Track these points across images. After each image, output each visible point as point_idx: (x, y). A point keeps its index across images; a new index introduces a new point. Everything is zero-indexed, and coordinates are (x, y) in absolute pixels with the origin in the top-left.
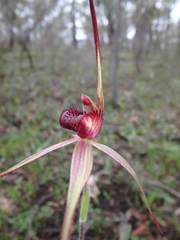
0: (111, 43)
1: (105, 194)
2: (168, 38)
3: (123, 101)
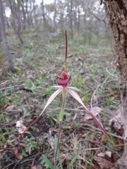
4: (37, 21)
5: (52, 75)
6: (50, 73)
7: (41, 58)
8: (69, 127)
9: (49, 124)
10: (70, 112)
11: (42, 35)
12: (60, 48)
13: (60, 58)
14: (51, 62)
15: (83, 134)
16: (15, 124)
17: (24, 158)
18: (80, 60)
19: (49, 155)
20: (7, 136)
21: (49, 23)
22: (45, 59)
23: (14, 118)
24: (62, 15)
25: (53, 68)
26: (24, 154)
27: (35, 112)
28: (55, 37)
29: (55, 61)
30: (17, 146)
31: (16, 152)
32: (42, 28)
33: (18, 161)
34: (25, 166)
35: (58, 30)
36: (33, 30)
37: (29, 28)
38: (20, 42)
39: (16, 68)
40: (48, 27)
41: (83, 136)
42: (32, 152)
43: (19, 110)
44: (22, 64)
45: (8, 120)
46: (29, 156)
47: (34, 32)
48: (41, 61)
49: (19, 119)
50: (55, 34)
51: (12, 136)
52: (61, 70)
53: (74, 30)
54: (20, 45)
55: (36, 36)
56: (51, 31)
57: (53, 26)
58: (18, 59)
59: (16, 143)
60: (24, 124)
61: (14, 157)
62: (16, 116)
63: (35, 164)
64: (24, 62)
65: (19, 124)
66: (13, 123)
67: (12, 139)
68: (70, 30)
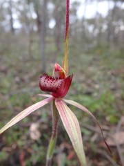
0: (39, 31)
1: (45, 135)
15: (99, 161)
20: (19, 137)
30: (25, 150)
31: (22, 157)
49: (35, 122)
51: (24, 138)
62: (34, 119)
65: (34, 127)
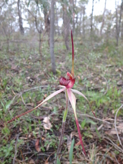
1: (56, 126)
2: (84, 26)
3: (59, 69)
4: (84, 31)
5: (88, 82)
6: (87, 79)
7: (81, 65)
8: (91, 136)
9: (73, 127)
10: (96, 121)
11: (86, 44)
12: (102, 57)
13: (99, 67)
14: (90, 69)
15: (104, 148)
16: (43, 119)
17: (42, 151)
18: (120, 71)
19: (64, 157)
20: (33, 128)
21: (96, 33)
22: (86, 66)
23: (44, 114)
24: (110, 26)
25: (91, 75)
26: (42, 148)
27: (62, 112)
28: (98, 47)
29: (94, 69)
30: (39, 138)
31: (37, 144)
32: (87, 37)
33: (36, 153)
34: (40, 159)
35: (103, 40)
36: (80, 38)
37: (76, 36)
38: (66, 48)
39: (57, 70)
40: (94, 36)
41: (104, 150)
42: (50, 148)
43: (50, 108)
44: (63, 67)
45: (38, 114)
46: (46, 151)
47: (80, 41)
48: (81, 67)
49: (47, 115)
50: (99, 44)
51: (38, 129)
52: (98, 79)
53: (120, 41)
54: (65, 51)
55: (81, 44)
56: (96, 41)
57: (99, 36)
58: (61, 63)
59: (39, 136)
60: (51, 122)
61: (33, 148)
62: (46, 113)
63: (49, 161)
64: (65, 66)
65: (46, 119)
66: (41, 117)
67: (37, 131)
68: (115, 41)
